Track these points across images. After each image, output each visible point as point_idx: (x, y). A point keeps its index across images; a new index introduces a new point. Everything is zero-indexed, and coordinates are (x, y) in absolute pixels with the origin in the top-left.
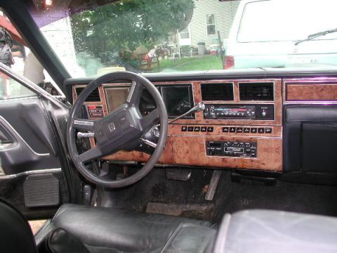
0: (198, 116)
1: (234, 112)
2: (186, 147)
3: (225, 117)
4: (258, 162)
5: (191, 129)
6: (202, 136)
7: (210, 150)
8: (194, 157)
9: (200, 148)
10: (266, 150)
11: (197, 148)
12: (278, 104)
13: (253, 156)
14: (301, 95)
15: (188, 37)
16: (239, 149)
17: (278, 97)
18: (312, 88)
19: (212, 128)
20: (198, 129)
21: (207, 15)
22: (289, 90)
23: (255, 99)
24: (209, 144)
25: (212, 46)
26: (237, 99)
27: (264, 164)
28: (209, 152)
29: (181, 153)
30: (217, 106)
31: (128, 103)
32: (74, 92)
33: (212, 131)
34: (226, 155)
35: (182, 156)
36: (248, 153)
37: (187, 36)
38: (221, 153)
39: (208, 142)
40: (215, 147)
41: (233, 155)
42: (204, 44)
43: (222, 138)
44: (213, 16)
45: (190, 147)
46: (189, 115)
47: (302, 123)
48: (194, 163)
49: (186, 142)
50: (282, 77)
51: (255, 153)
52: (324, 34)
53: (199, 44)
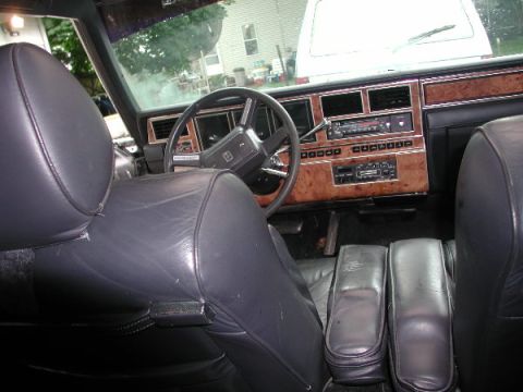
0: (320, 137)
1: (365, 127)
2: (308, 179)
3: (353, 134)
4: (399, 183)
5: (312, 155)
6: (327, 161)
7: (339, 178)
8: (319, 190)
9: (327, 176)
10: (408, 167)
11: (322, 177)
12: (417, 110)
13: (392, 178)
14: (442, 96)
15: (218, 62)
16: (375, 172)
17: (416, 101)
18: (454, 87)
19: (340, 150)
20: (321, 154)
21: (243, 27)
22: (428, 92)
23: (390, 107)
24: (337, 171)
25: (256, 71)
26: (366, 111)
27: (406, 185)
28: (339, 181)
29: (302, 187)
30: (342, 122)
31: (242, 126)
32: (151, 127)
33: (339, 153)
34: (360, 180)
35: (303, 191)
36: (386, 175)
37: (216, 60)
38: (352, 179)
39: (335, 169)
40: (345, 173)
41: (368, 179)
42: (242, 70)
43: (353, 161)
44: (251, 26)
45: (314, 177)
46: (308, 137)
47: (447, 128)
48: (320, 197)
49: (308, 172)
50: (419, 77)
51: (395, 173)
52: (429, 34)
53: (236, 71)
